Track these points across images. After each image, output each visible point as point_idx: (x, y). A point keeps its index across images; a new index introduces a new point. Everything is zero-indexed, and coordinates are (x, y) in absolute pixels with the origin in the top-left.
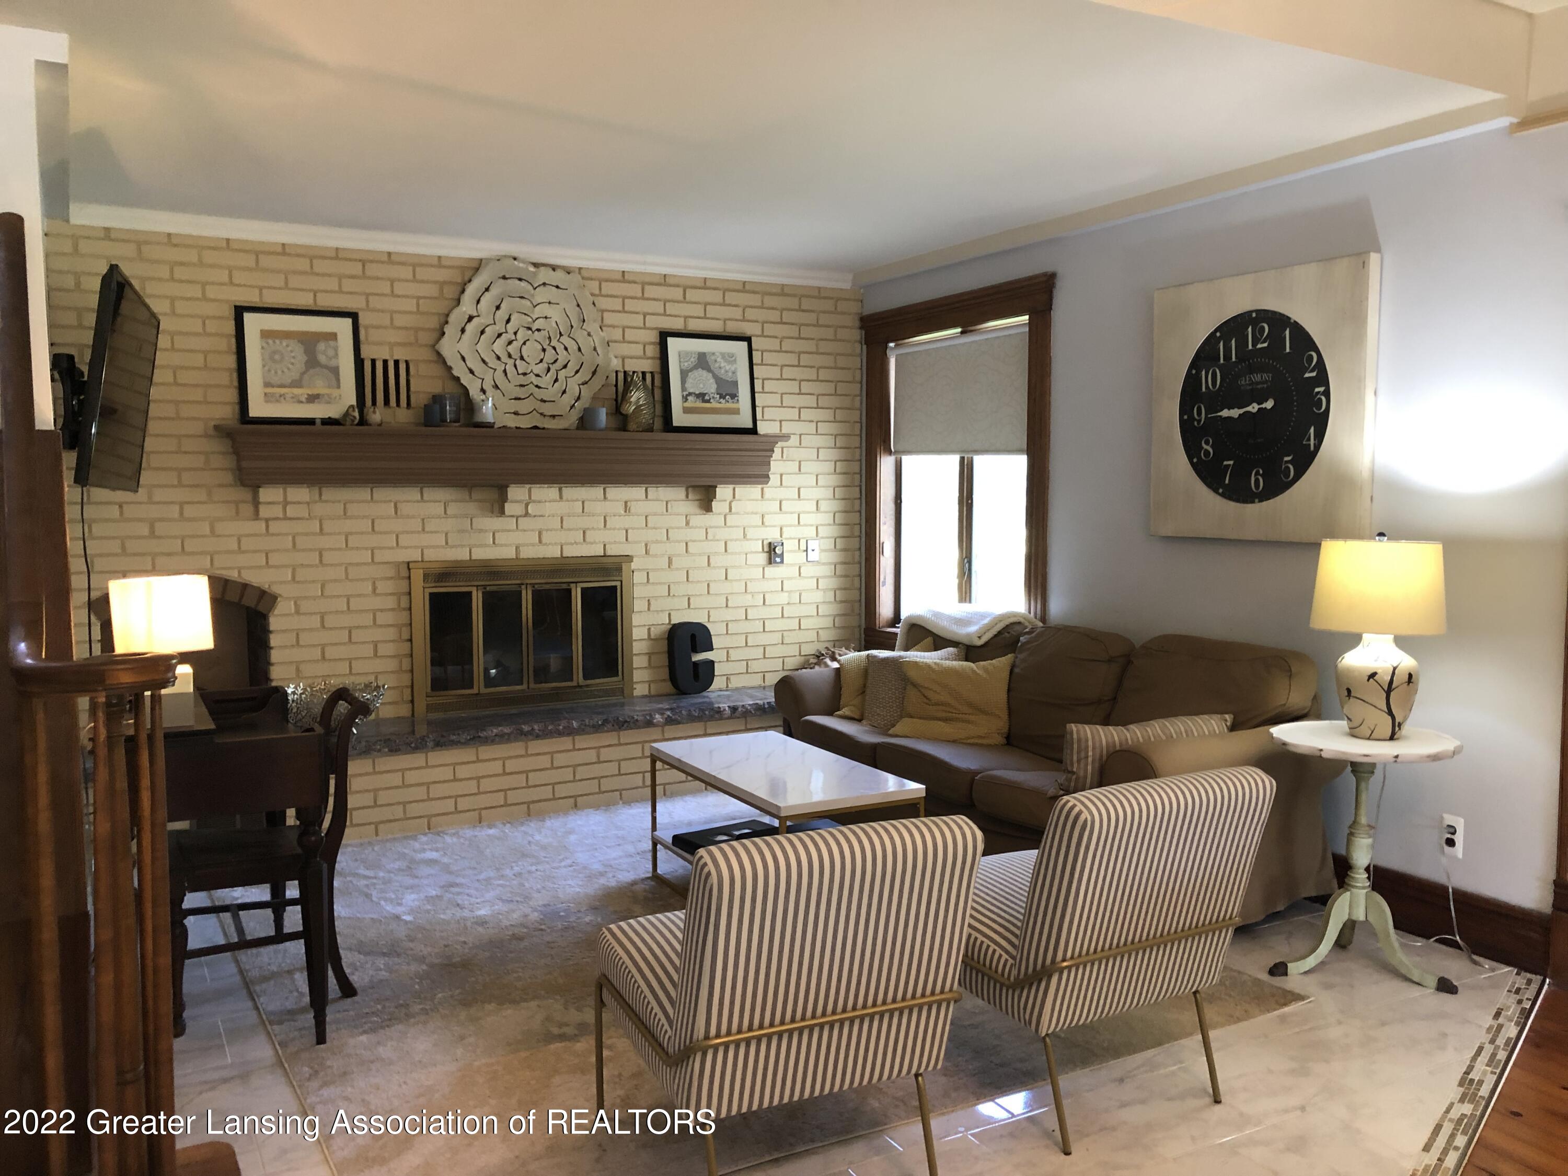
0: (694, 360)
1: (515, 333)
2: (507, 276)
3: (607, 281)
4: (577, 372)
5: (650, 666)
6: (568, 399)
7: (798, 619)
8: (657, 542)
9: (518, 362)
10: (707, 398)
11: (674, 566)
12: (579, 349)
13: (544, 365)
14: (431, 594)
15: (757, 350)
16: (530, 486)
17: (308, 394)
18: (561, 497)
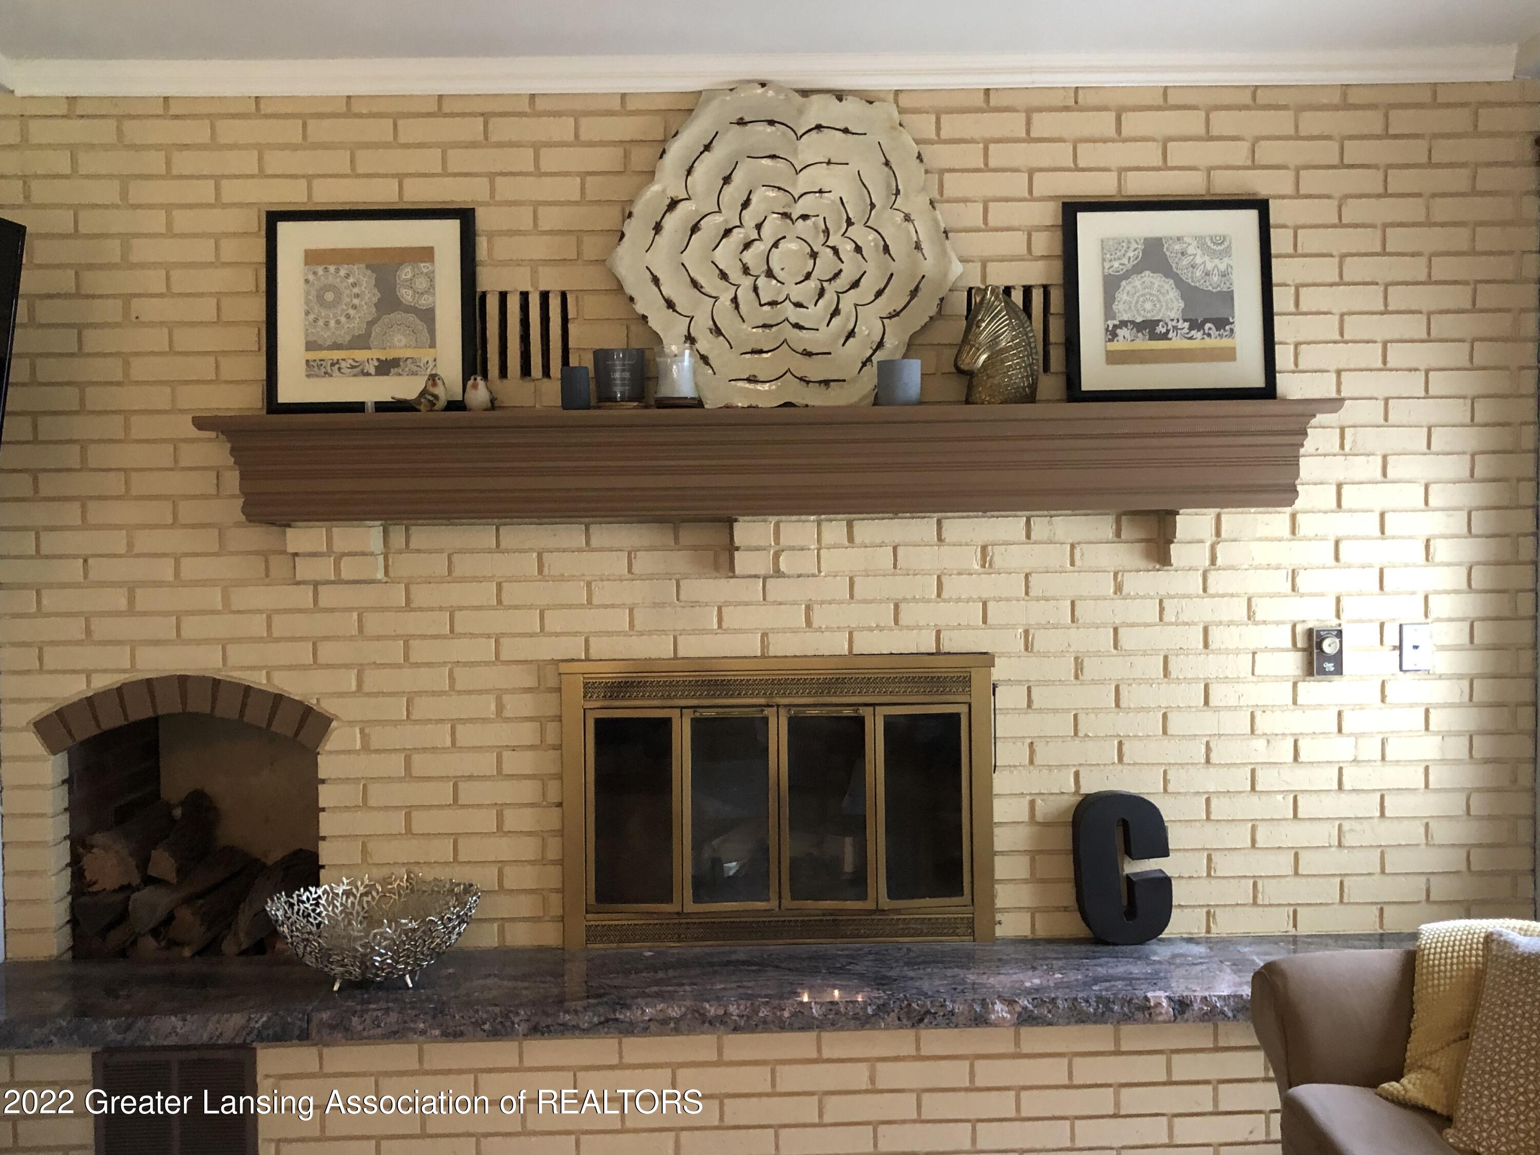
0: (1133, 254)
1: (759, 227)
2: (747, 119)
3: (951, 111)
4: (879, 293)
5: (1035, 879)
6: (857, 349)
7: (1378, 795)
8: (1047, 626)
9: (762, 282)
10: (1161, 329)
11: (1088, 674)
12: (886, 249)
13: (812, 284)
14: (598, 721)
15: (1284, 226)
16: (777, 518)
17: (378, 360)
18: (851, 539)
